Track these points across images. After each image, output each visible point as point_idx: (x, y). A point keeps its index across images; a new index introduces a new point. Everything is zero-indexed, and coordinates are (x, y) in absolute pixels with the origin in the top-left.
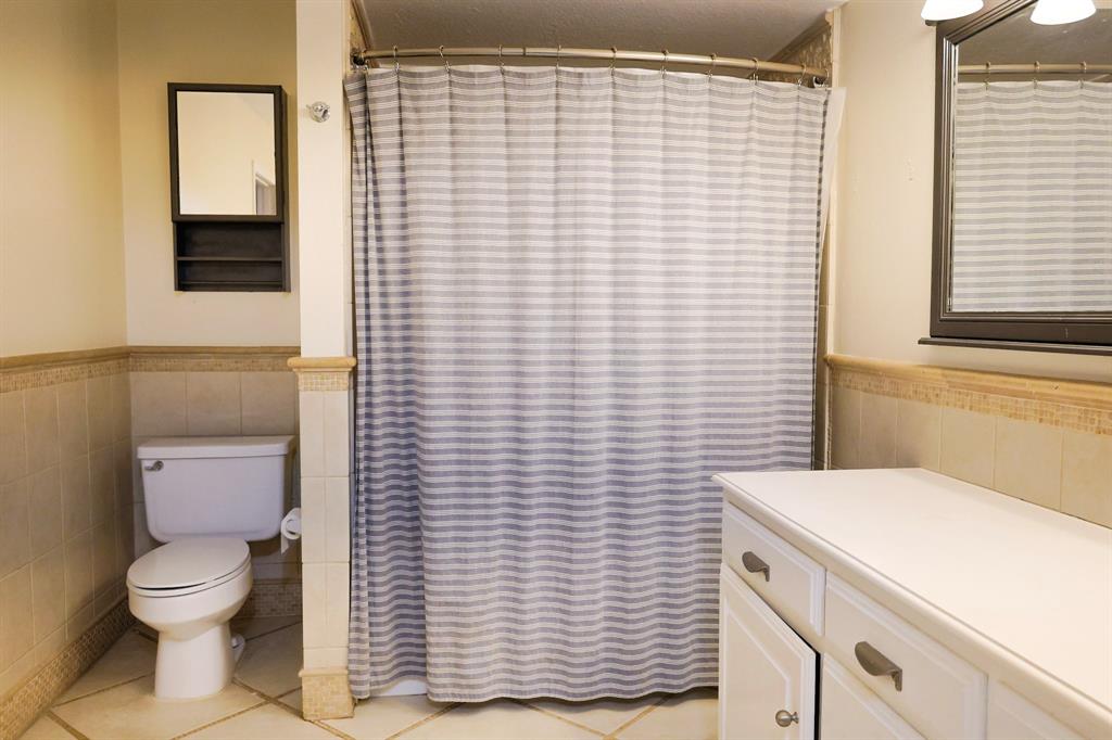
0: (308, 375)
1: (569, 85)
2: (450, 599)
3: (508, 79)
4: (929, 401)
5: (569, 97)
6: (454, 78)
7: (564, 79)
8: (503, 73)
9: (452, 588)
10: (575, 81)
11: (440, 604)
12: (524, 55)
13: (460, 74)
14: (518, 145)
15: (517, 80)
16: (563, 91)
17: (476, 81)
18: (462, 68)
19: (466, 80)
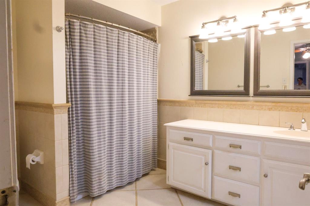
0: (57, 109)
1: (121, 35)
2: (98, 167)
3: (108, 30)
4: (190, 106)
5: (121, 38)
6: (95, 27)
7: (120, 33)
8: (107, 28)
9: (98, 164)
10: (122, 34)
11: (95, 169)
12: (112, 25)
13: (97, 26)
14: (110, 47)
15: (110, 31)
16: (120, 36)
17: (101, 29)
18: (97, 25)
19: (98, 28)
